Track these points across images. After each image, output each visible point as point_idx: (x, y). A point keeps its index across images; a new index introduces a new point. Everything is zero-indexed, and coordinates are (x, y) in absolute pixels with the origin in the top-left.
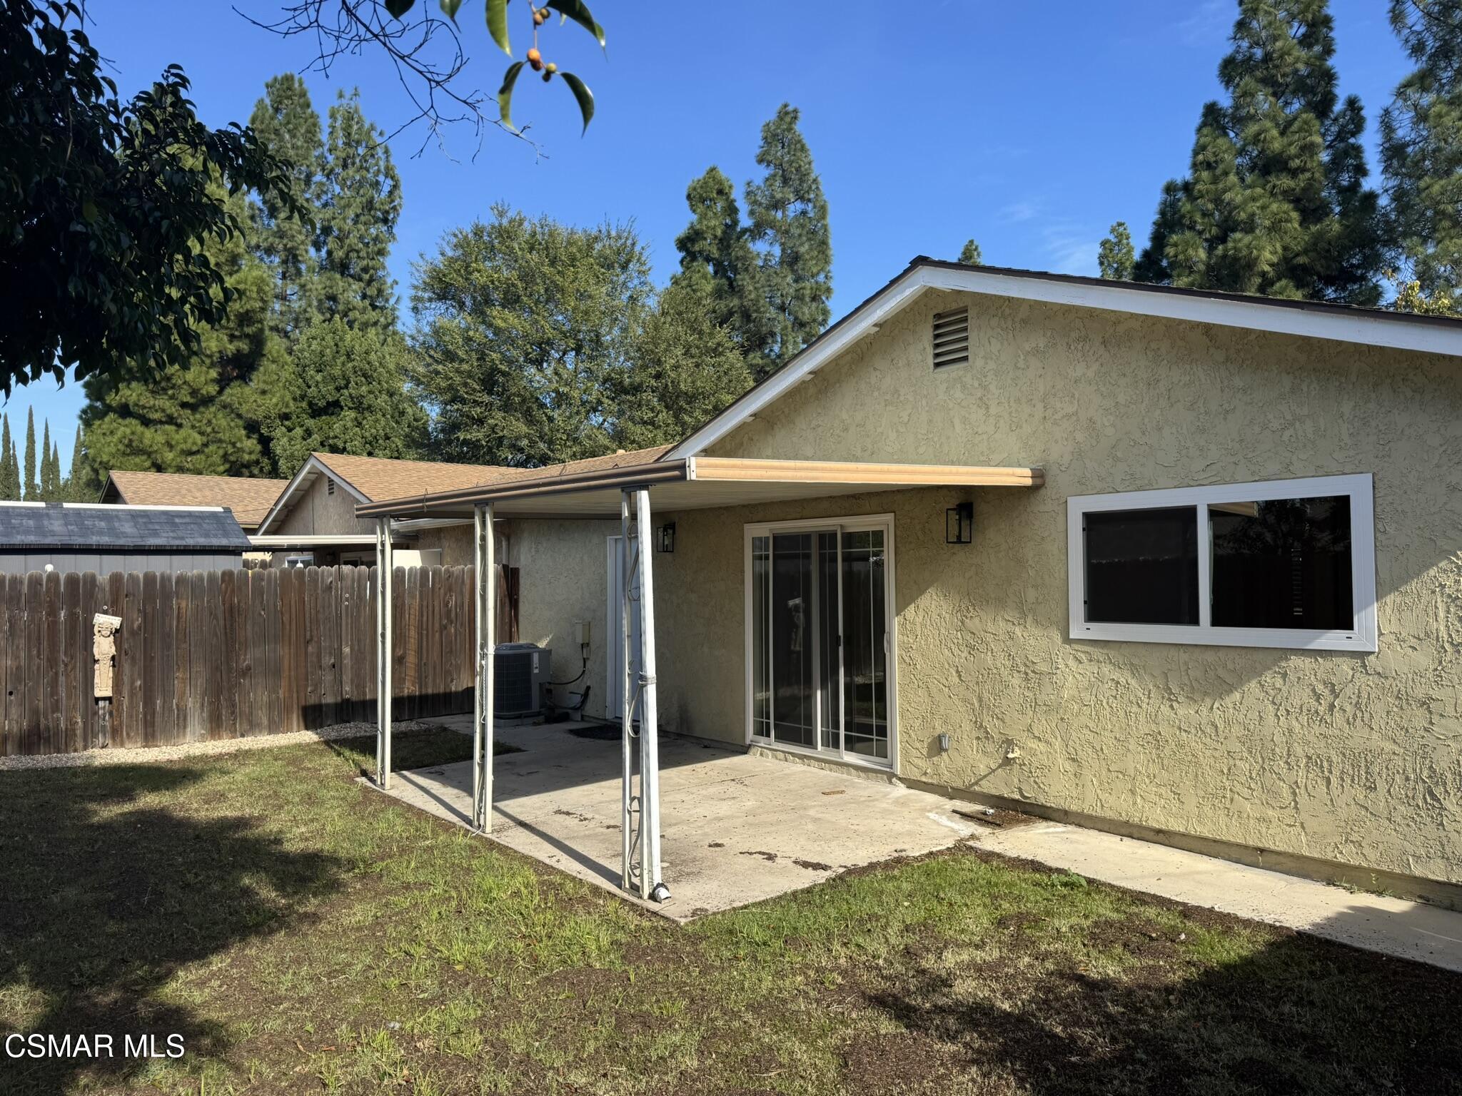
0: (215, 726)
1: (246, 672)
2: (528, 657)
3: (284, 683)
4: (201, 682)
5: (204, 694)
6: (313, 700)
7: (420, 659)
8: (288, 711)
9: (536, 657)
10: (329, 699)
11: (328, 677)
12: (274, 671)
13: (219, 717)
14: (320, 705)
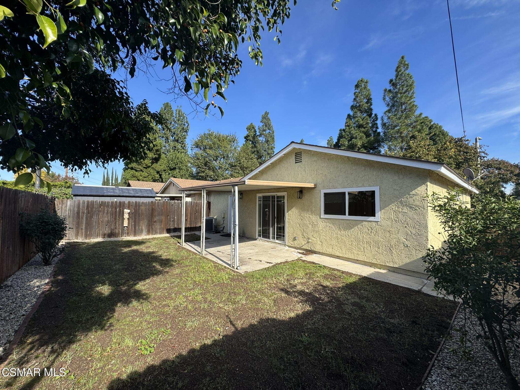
0: (149, 233)
1: (155, 222)
2: (212, 220)
3: (163, 224)
4: (146, 223)
5: (146, 226)
6: (169, 228)
7: (190, 220)
8: (164, 230)
9: (214, 220)
10: (172, 228)
11: (172, 223)
12: (161, 222)
13: (149, 231)
14: (170, 229)
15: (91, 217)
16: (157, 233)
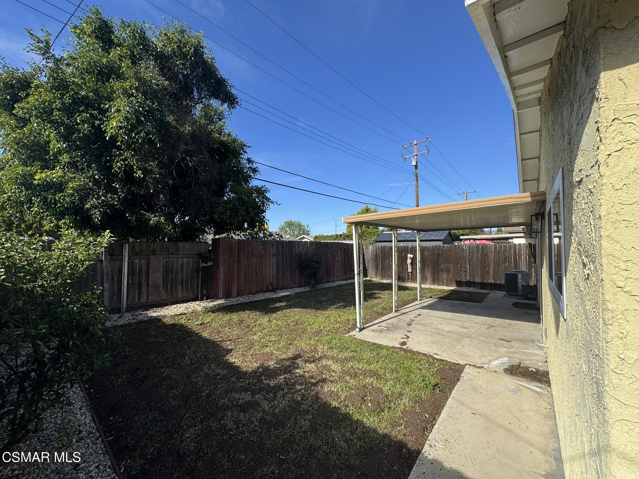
0: (434, 282)
1: (442, 270)
2: (516, 276)
3: (451, 274)
4: (430, 271)
5: (432, 274)
6: (459, 279)
7: (495, 272)
8: (452, 281)
9: (520, 276)
10: (464, 280)
11: (464, 274)
12: (448, 270)
13: (435, 280)
14: (461, 281)
15: (385, 261)
16: (444, 284)
